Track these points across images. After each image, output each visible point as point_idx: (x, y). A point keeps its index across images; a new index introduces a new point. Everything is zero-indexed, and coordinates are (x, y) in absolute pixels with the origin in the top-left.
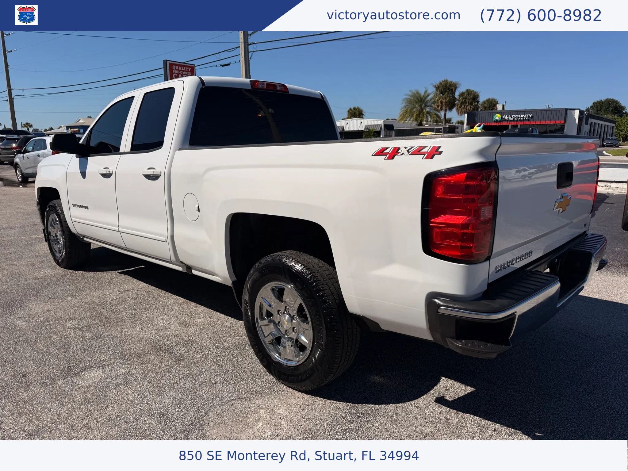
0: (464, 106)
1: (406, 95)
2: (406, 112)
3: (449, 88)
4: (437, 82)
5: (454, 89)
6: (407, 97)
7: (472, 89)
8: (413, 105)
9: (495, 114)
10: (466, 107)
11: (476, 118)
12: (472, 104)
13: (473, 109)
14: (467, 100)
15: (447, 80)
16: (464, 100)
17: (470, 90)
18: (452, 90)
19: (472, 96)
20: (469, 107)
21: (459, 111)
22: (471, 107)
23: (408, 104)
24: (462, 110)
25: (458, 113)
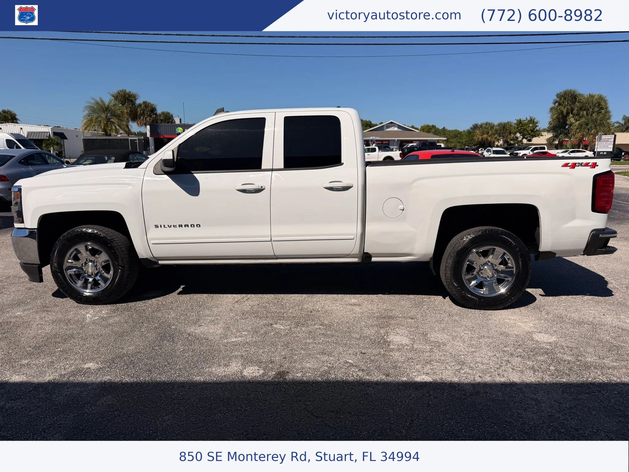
0: (143, 118)
1: (87, 102)
2: (91, 120)
3: (128, 99)
4: (115, 91)
5: (134, 100)
6: (89, 104)
7: (149, 101)
8: (98, 113)
9: (177, 128)
10: (146, 119)
11: (159, 130)
12: (150, 116)
13: (152, 121)
14: (145, 112)
15: (125, 90)
16: (142, 112)
17: (146, 102)
18: (132, 101)
19: (150, 108)
20: (148, 119)
21: (139, 122)
22: (150, 119)
23: (91, 113)
24: (142, 121)
25: (138, 125)
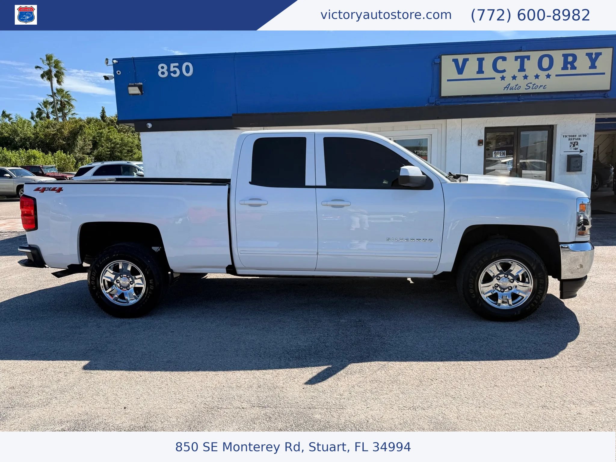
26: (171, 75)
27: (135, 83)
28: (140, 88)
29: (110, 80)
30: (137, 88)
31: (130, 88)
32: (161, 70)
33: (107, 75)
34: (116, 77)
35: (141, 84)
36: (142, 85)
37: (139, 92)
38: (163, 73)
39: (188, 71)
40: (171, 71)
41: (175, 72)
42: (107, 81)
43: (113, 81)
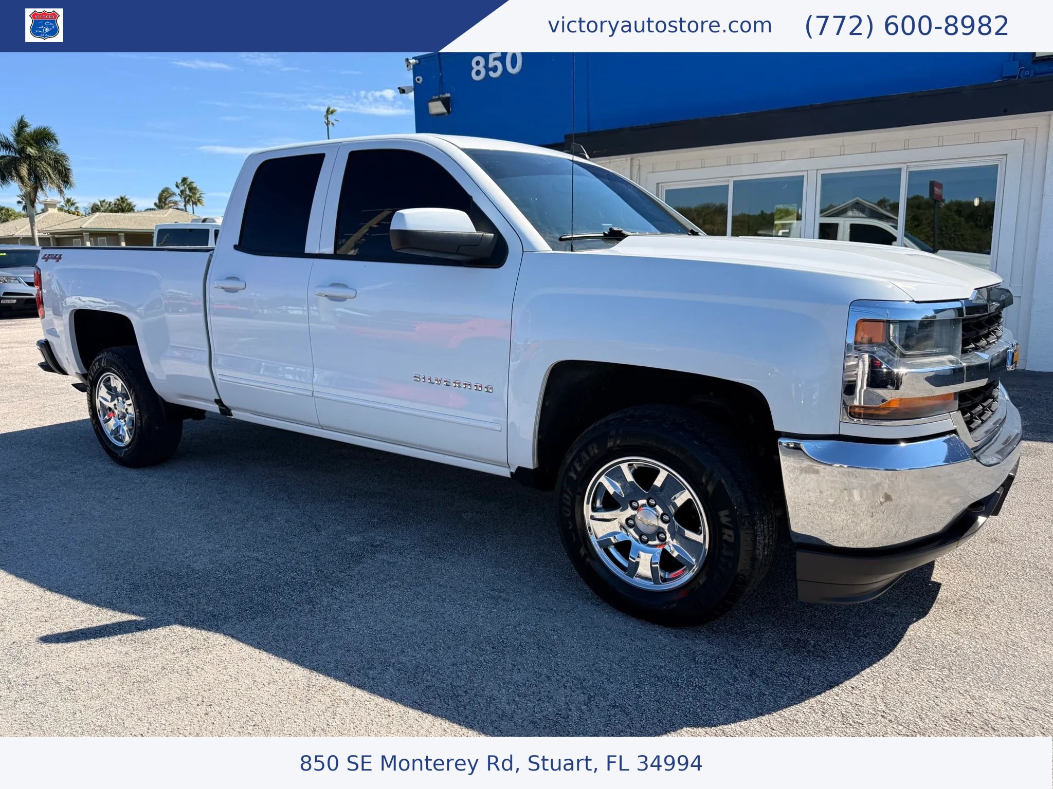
26: (490, 75)
27: (441, 95)
28: (446, 103)
29: (408, 93)
30: (439, 103)
31: (431, 105)
32: (476, 68)
33: (402, 86)
34: (417, 88)
35: (448, 95)
36: (449, 98)
37: (444, 110)
38: (478, 73)
39: (514, 66)
40: (490, 68)
41: (495, 69)
42: (404, 95)
43: (412, 95)
